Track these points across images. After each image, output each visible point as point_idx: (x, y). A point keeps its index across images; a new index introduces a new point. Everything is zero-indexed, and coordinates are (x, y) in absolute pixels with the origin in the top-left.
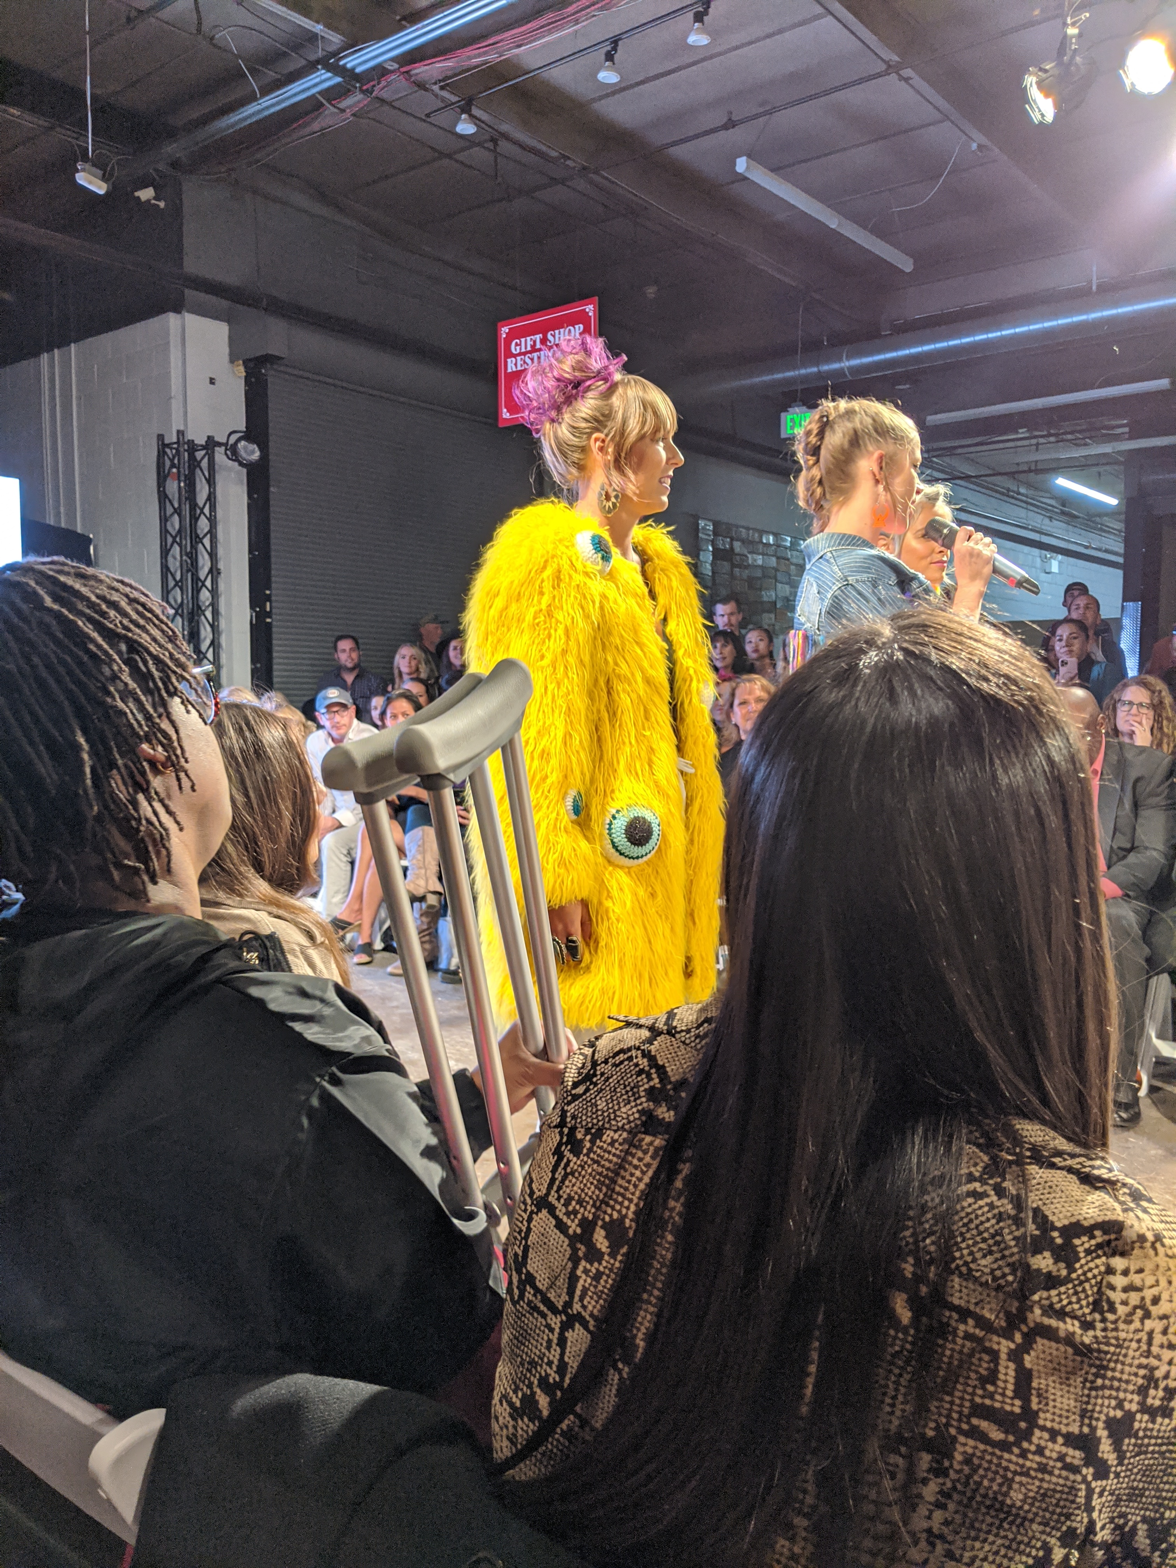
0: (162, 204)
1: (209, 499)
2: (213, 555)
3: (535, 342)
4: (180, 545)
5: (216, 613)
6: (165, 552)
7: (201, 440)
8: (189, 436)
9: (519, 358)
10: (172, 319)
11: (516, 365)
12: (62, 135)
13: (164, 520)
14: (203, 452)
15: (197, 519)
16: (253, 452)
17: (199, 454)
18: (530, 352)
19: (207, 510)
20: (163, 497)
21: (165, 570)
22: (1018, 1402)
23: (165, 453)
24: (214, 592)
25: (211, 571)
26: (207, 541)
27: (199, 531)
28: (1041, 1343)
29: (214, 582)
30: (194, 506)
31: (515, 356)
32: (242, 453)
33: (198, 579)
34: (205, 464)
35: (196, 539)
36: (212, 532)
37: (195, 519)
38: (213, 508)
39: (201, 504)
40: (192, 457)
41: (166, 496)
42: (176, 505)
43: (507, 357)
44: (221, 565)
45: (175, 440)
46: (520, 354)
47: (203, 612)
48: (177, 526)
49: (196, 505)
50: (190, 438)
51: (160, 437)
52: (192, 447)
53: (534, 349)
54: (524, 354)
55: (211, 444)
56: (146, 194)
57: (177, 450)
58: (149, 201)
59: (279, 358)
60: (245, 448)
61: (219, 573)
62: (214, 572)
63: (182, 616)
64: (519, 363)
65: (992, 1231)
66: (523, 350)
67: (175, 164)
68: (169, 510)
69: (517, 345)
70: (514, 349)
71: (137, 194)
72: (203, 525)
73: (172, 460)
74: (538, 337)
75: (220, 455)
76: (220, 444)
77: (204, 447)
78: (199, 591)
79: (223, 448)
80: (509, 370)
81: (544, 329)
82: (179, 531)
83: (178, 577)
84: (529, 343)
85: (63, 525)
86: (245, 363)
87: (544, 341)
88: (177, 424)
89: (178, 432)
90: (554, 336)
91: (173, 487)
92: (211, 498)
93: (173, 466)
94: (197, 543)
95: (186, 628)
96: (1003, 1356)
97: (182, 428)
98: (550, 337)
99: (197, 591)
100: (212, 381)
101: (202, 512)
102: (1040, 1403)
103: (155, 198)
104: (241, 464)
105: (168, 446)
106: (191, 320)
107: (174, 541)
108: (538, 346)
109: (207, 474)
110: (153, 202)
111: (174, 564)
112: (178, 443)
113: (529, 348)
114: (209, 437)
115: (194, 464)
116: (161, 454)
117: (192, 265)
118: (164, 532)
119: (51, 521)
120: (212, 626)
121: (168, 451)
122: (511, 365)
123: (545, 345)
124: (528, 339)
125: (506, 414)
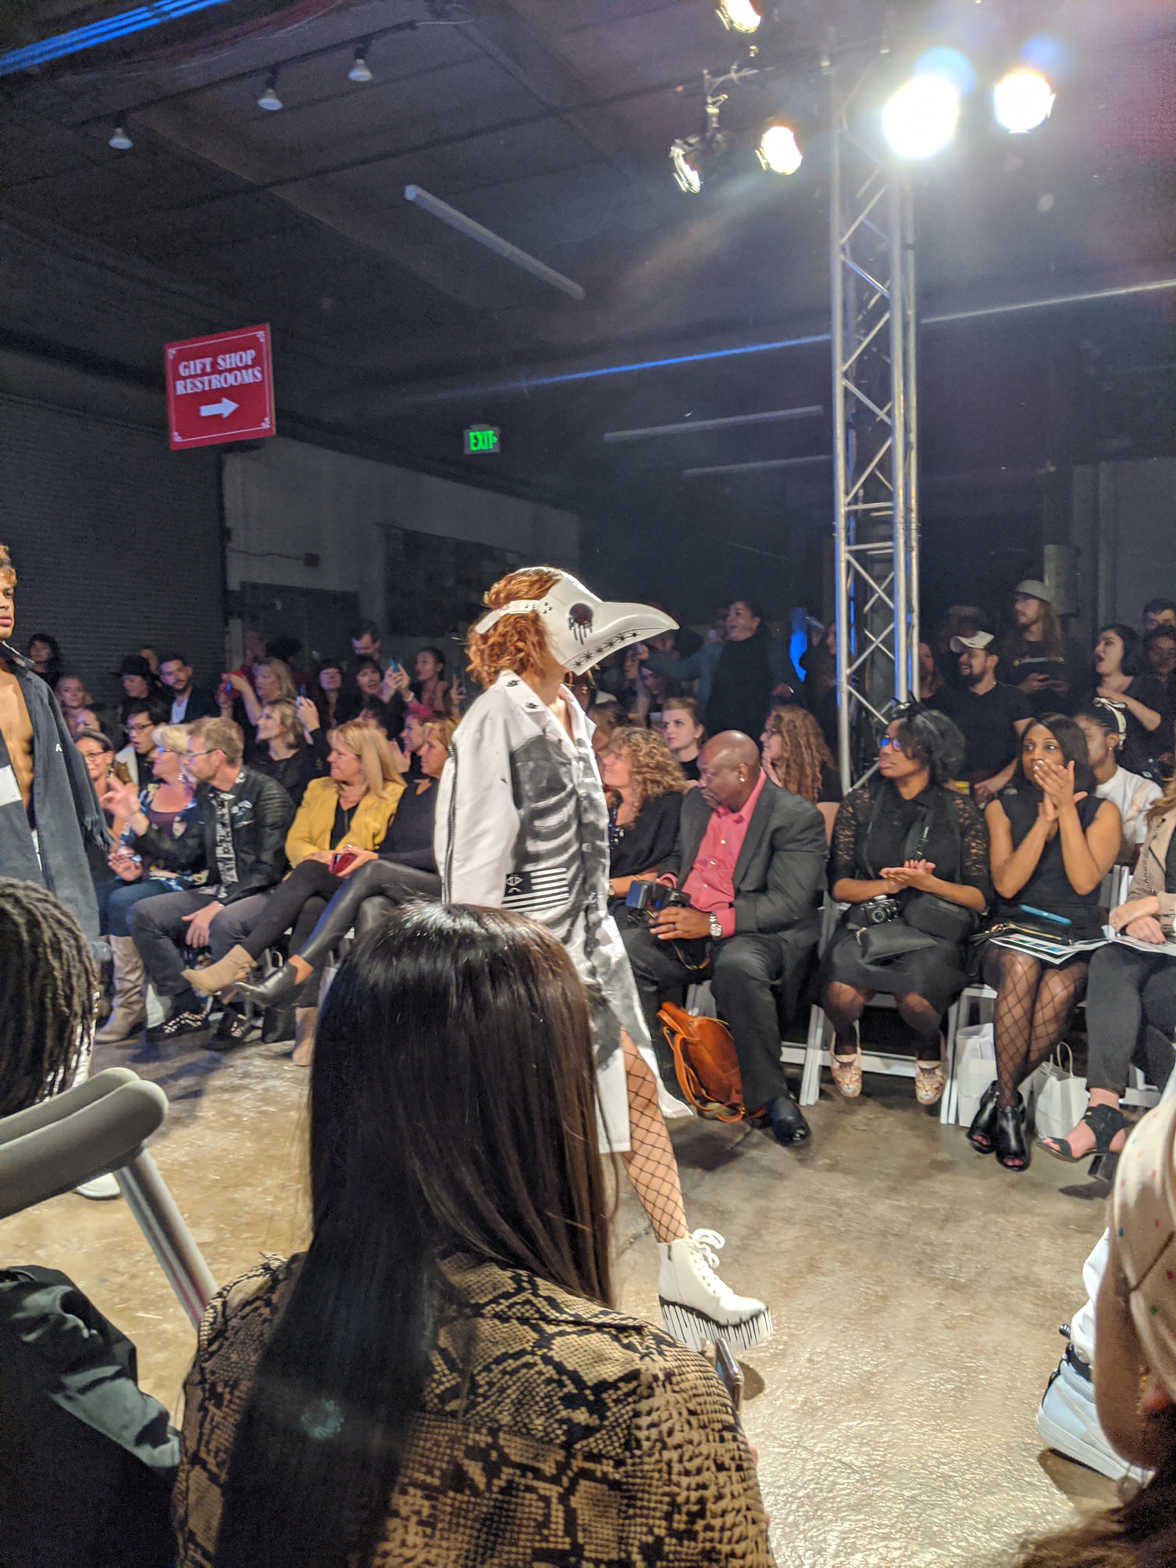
3: (204, 365)
9: (188, 381)
11: (185, 388)
18: (201, 375)
22: (567, 1540)
28: (584, 1484)
31: (184, 378)
43: (175, 380)
46: (190, 377)
53: (204, 373)
54: (194, 377)
64: (189, 386)
65: (542, 1394)
66: (193, 373)
69: (185, 367)
70: (182, 372)
74: (208, 361)
80: (178, 393)
81: (214, 352)
84: (199, 367)
87: (214, 364)
90: (224, 360)
96: (554, 1500)
98: (220, 361)
102: (585, 1537)
108: (208, 369)
113: (199, 372)
122: (181, 388)
123: (215, 370)
124: (198, 362)
125: (177, 438)
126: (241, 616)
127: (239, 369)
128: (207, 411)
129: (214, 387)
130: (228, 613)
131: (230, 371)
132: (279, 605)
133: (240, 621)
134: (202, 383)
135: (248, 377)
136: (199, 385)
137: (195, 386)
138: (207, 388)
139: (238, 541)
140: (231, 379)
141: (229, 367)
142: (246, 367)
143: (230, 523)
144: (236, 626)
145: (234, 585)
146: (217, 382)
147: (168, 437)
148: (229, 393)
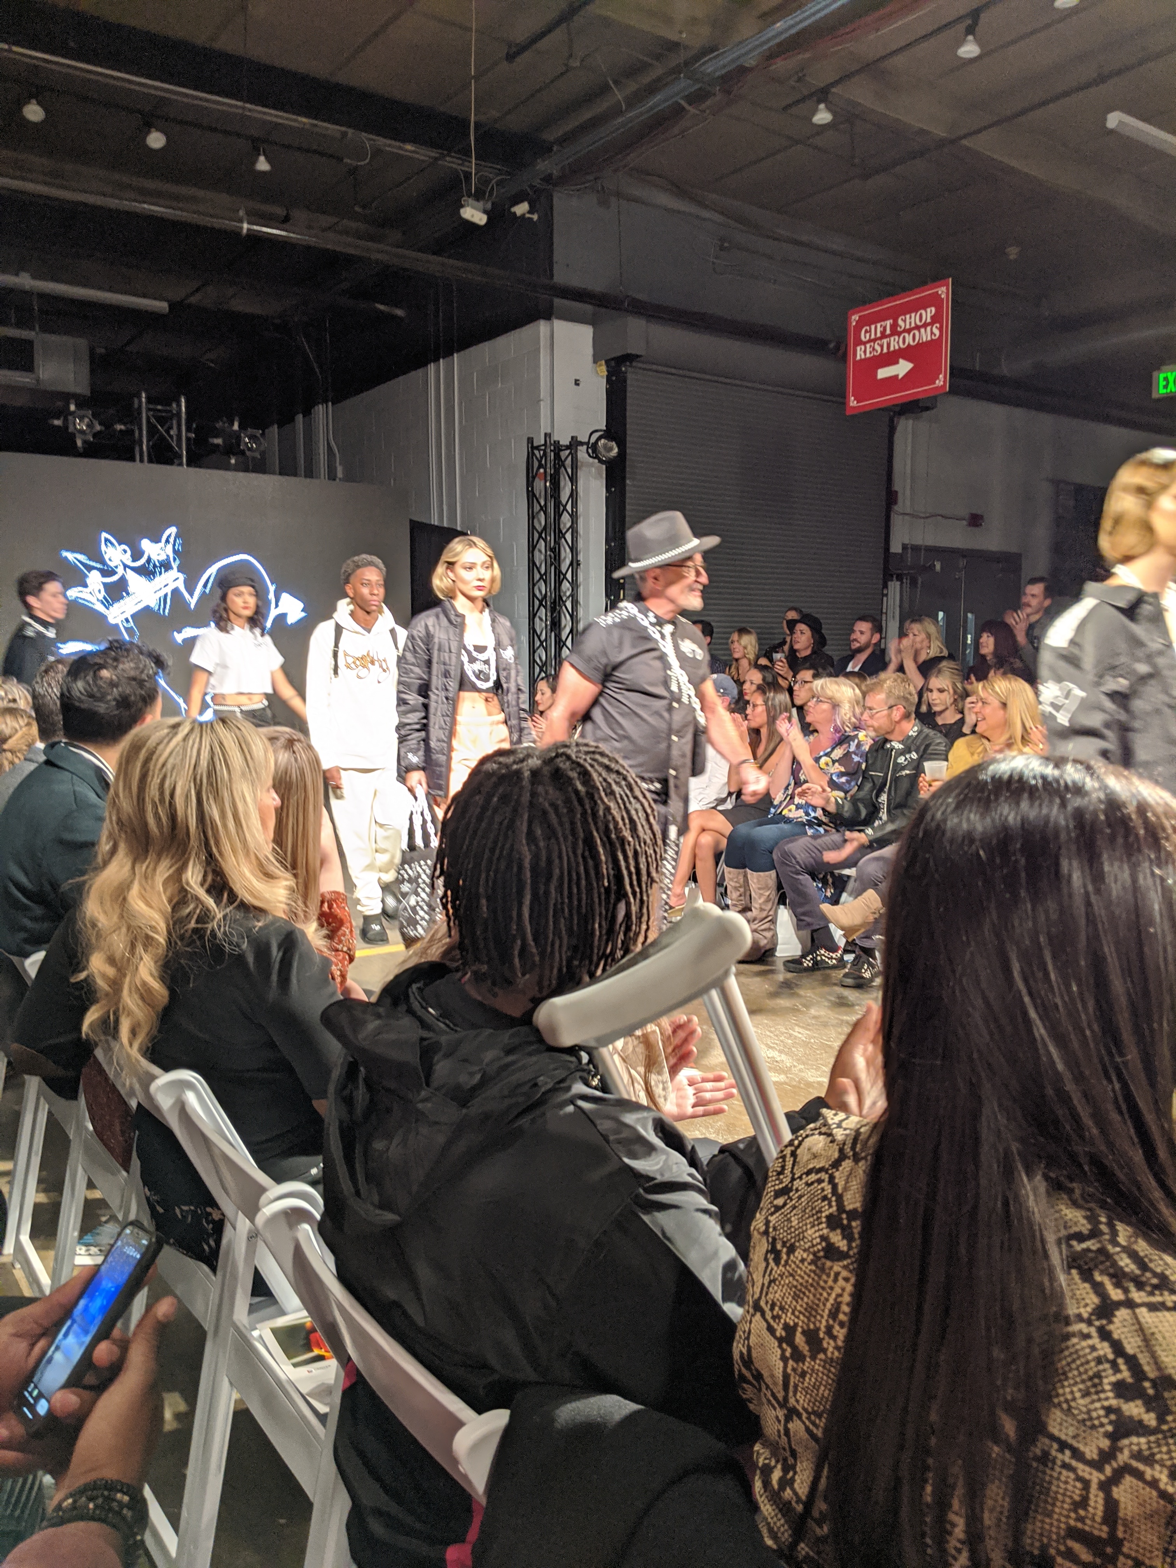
0: (535, 217)
1: (571, 495)
2: (573, 549)
3: (885, 328)
4: (545, 540)
5: (575, 603)
6: (532, 548)
7: (565, 441)
8: (556, 437)
9: (868, 346)
10: (543, 326)
11: (865, 352)
12: (452, 162)
13: (532, 517)
14: (568, 452)
15: (560, 516)
16: (611, 449)
17: (564, 454)
18: (881, 338)
19: (569, 507)
20: (531, 496)
21: (532, 564)
23: (533, 454)
24: (574, 584)
25: (571, 564)
26: (568, 536)
27: (562, 526)
29: (575, 575)
30: (558, 503)
31: (865, 343)
32: (602, 450)
33: (560, 572)
34: (569, 462)
35: (560, 535)
36: (574, 529)
37: (558, 515)
38: (575, 505)
39: (564, 502)
40: (557, 456)
41: (534, 495)
42: (543, 503)
43: (856, 345)
44: (581, 557)
45: (543, 442)
46: (870, 341)
47: (564, 602)
48: (543, 523)
49: (560, 502)
50: (556, 439)
51: (530, 440)
52: (558, 448)
53: (883, 335)
54: (874, 340)
55: (575, 443)
56: (521, 209)
57: (545, 451)
58: (524, 215)
59: (638, 356)
60: (605, 446)
61: (578, 565)
62: (575, 564)
63: (545, 607)
64: (869, 350)
66: (873, 337)
67: (548, 179)
68: (537, 508)
69: (866, 332)
70: (863, 337)
71: (513, 209)
72: (566, 519)
73: (540, 462)
74: (888, 323)
75: (582, 453)
76: (582, 444)
77: (567, 447)
78: (560, 583)
79: (585, 447)
80: (858, 358)
81: (895, 314)
82: (545, 528)
83: (543, 571)
84: (880, 330)
85: (445, 525)
86: (607, 362)
87: (894, 326)
88: (545, 428)
89: (546, 434)
90: (905, 321)
91: (540, 485)
92: (574, 495)
93: (540, 466)
94: (560, 538)
95: (549, 618)
97: (549, 431)
98: (900, 322)
99: (559, 583)
100: (577, 383)
101: (565, 509)
103: (529, 212)
104: (601, 461)
105: (537, 448)
106: (560, 326)
107: (540, 536)
108: (888, 332)
109: (569, 471)
110: (528, 215)
111: (539, 558)
112: (545, 445)
113: (879, 335)
114: (572, 438)
115: (559, 463)
116: (530, 456)
117: (561, 277)
118: (531, 528)
119: (435, 521)
120: (571, 616)
121: (536, 452)
122: (860, 353)
123: (895, 332)
124: (879, 325)
125: (853, 402)
126: (900, 578)
127: (918, 328)
128: (883, 373)
129: (892, 349)
130: (887, 576)
131: (909, 331)
132: (938, 566)
133: (898, 583)
134: (882, 347)
135: (925, 335)
136: (878, 348)
137: (874, 349)
138: (885, 350)
139: (904, 504)
140: (909, 339)
141: (908, 327)
142: (925, 325)
143: (897, 486)
144: (894, 587)
145: (896, 548)
146: (895, 343)
147: (844, 403)
148: (905, 353)
